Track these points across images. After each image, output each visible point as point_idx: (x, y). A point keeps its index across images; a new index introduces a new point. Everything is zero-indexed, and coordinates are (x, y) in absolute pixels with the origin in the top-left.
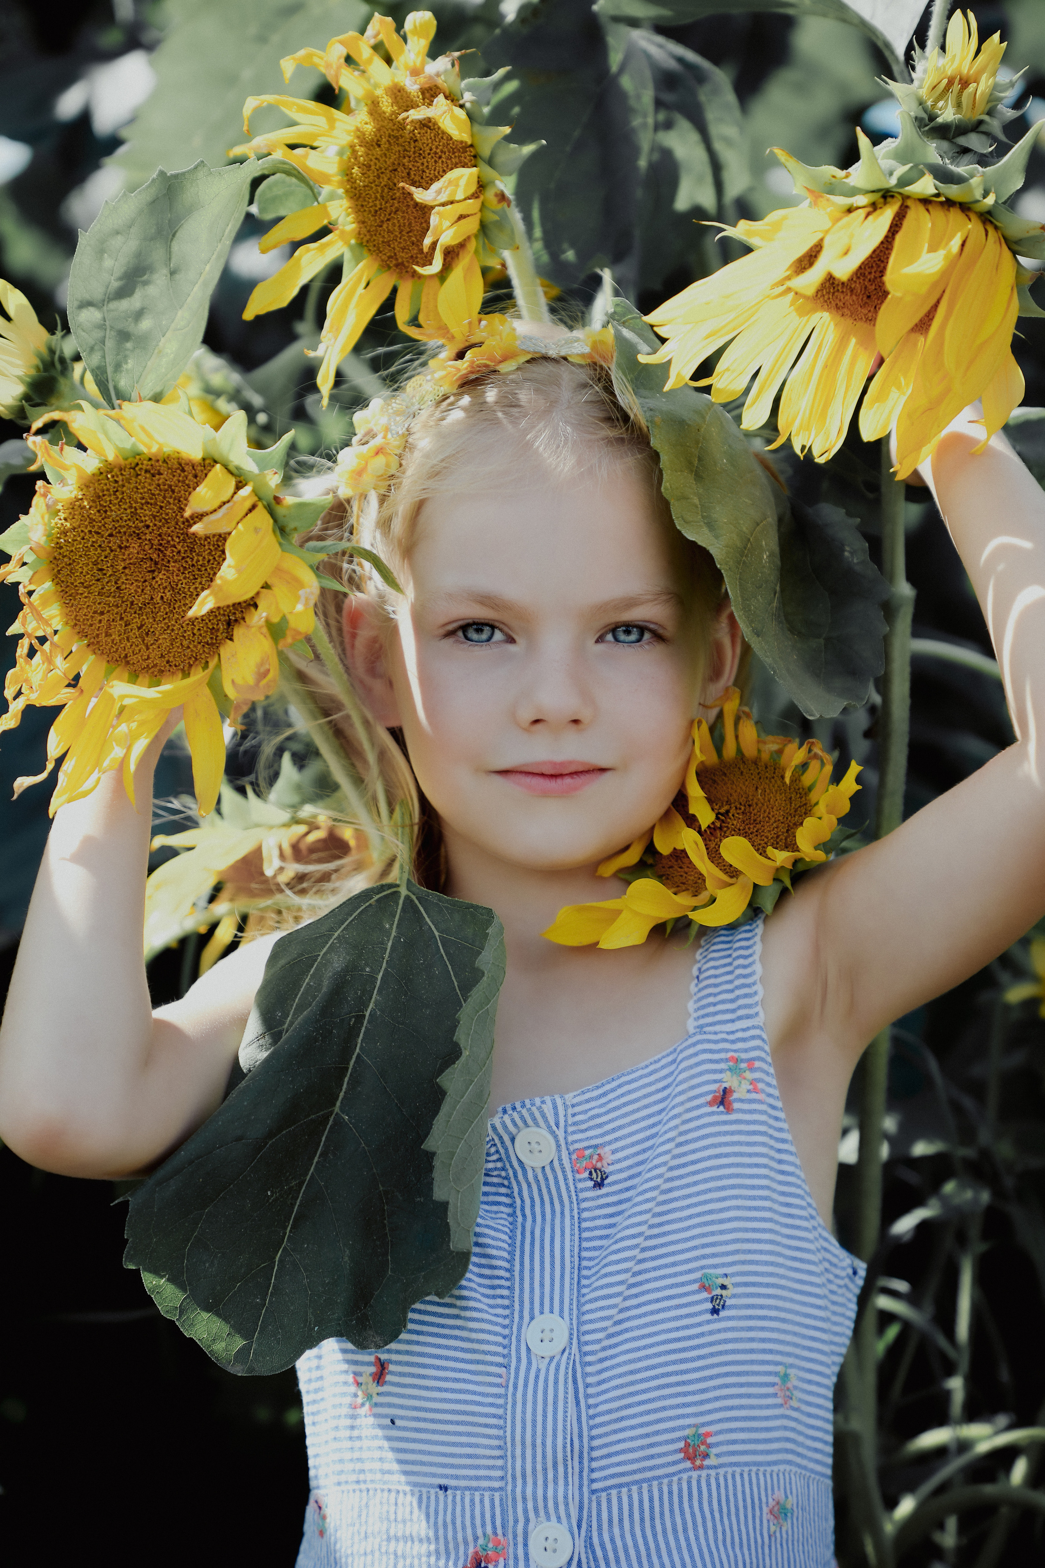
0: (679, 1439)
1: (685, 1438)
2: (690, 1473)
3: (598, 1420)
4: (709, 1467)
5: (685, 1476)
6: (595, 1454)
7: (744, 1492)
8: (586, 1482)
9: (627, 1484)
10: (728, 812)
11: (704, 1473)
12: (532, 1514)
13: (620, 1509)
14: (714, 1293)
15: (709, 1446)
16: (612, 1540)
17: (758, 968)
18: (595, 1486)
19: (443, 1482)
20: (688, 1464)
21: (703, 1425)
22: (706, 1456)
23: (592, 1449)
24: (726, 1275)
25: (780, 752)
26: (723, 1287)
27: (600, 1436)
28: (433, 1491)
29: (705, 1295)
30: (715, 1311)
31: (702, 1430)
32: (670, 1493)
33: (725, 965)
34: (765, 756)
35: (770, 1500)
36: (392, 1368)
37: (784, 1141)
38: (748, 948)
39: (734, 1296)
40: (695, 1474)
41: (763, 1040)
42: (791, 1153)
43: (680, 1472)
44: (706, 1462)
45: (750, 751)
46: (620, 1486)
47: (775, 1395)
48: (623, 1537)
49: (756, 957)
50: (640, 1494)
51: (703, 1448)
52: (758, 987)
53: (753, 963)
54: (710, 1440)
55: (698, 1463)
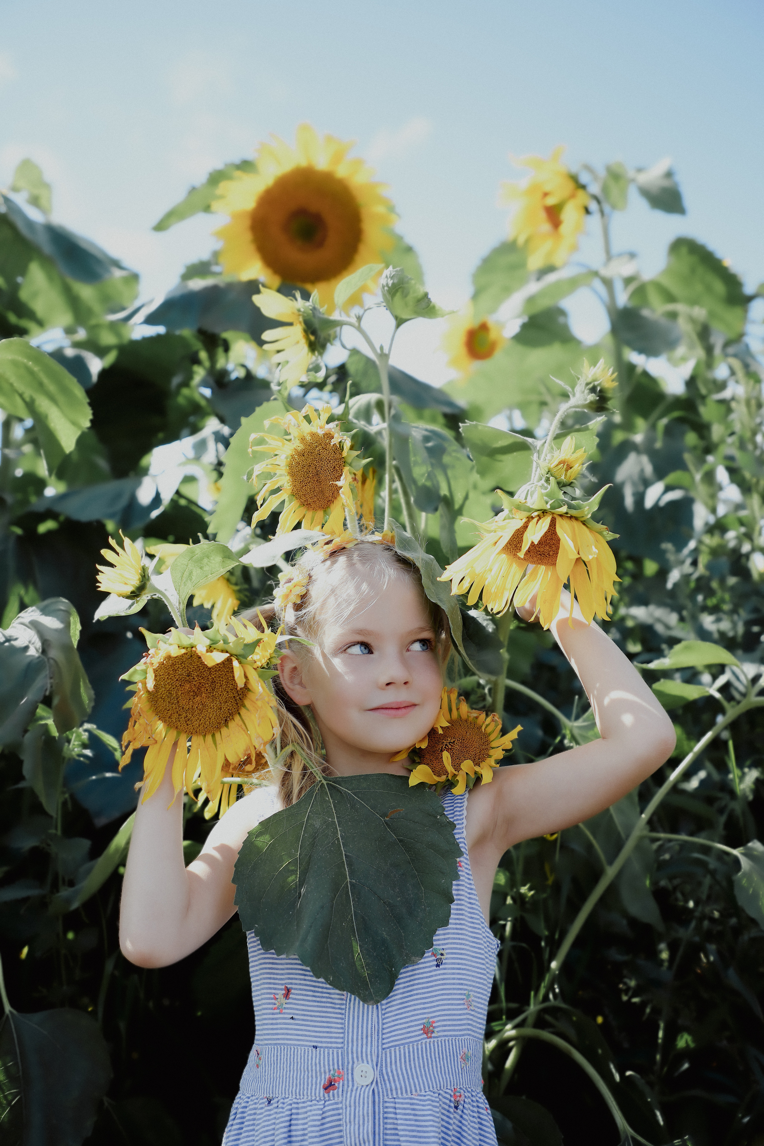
0: (421, 1024)
1: (424, 1024)
2: (426, 1040)
3: (386, 1015)
4: (435, 1037)
5: (424, 1041)
6: (384, 1031)
7: (449, 1049)
8: (380, 1044)
9: (398, 1045)
10: (454, 742)
11: (432, 1040)
12: (355, 1060)
13: (395, 1057)
14: (438, 957)
15: (434, 1028)
16: (392, 1071)
17: (465, 812)
18: (384, 1046)
19: (315, 1044)
20: (425, 1036)
21: (432, 1017)
22: (433, 1032)
23: (383, 1029)
24: (443, 949)
25: (477, 718)
26: (442, 954)
27: (387, 1023)
28: (310, 1049)
29: (434, 958)
30: (438, 966)
31: (431, 1020)
32: (418, 1049)
33: (450, 810)
34: (470, 719)
35: (461, 1052)
36: (293, 991)
37: (471, 889)
38: (461, 803)
39: (446, 959)
40: (428, 1040)
41: (465, 844)
42: (475, 895)
43: (422, 1039)
44: (433, 1035)
45: (464, 716)
46: (396, 1046)
47: (464, 1004)
48: (396, 1070)
49: (464, 807)
50: (404, 1050)
51: (431, 1028)
52: (464, 821)
53: (463, 810)
54: (434, 1025)
55: (429, 1035)
